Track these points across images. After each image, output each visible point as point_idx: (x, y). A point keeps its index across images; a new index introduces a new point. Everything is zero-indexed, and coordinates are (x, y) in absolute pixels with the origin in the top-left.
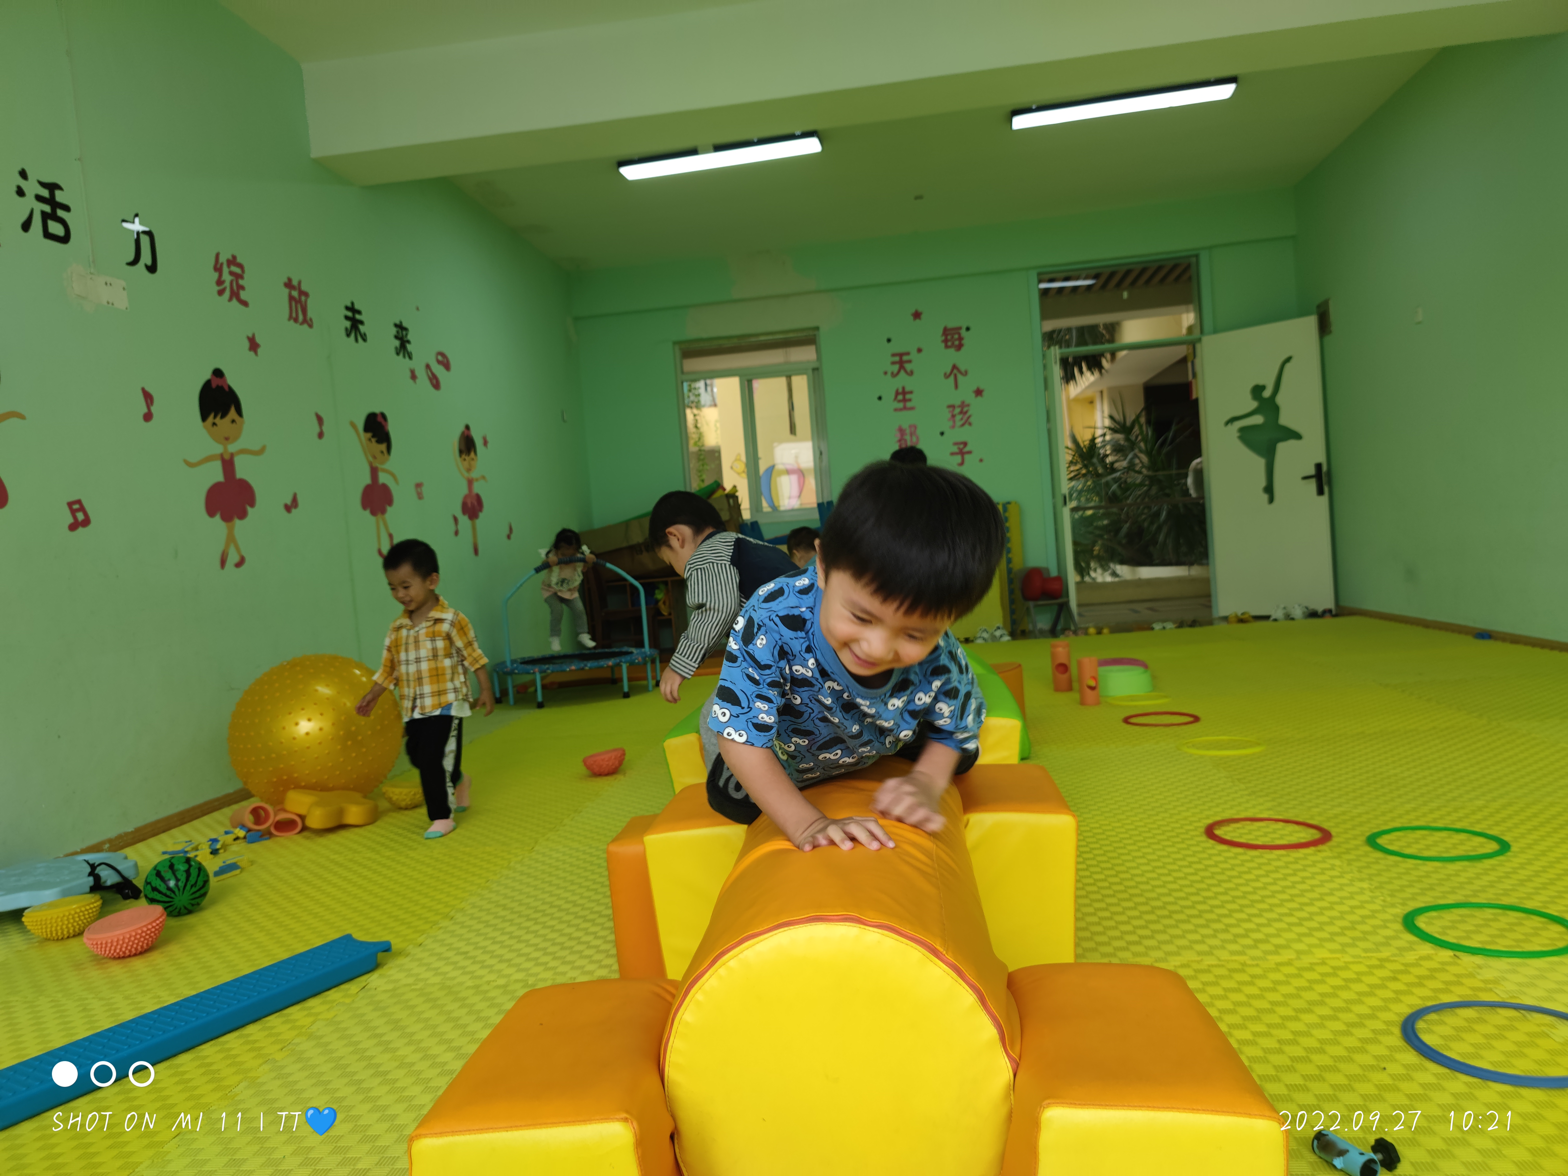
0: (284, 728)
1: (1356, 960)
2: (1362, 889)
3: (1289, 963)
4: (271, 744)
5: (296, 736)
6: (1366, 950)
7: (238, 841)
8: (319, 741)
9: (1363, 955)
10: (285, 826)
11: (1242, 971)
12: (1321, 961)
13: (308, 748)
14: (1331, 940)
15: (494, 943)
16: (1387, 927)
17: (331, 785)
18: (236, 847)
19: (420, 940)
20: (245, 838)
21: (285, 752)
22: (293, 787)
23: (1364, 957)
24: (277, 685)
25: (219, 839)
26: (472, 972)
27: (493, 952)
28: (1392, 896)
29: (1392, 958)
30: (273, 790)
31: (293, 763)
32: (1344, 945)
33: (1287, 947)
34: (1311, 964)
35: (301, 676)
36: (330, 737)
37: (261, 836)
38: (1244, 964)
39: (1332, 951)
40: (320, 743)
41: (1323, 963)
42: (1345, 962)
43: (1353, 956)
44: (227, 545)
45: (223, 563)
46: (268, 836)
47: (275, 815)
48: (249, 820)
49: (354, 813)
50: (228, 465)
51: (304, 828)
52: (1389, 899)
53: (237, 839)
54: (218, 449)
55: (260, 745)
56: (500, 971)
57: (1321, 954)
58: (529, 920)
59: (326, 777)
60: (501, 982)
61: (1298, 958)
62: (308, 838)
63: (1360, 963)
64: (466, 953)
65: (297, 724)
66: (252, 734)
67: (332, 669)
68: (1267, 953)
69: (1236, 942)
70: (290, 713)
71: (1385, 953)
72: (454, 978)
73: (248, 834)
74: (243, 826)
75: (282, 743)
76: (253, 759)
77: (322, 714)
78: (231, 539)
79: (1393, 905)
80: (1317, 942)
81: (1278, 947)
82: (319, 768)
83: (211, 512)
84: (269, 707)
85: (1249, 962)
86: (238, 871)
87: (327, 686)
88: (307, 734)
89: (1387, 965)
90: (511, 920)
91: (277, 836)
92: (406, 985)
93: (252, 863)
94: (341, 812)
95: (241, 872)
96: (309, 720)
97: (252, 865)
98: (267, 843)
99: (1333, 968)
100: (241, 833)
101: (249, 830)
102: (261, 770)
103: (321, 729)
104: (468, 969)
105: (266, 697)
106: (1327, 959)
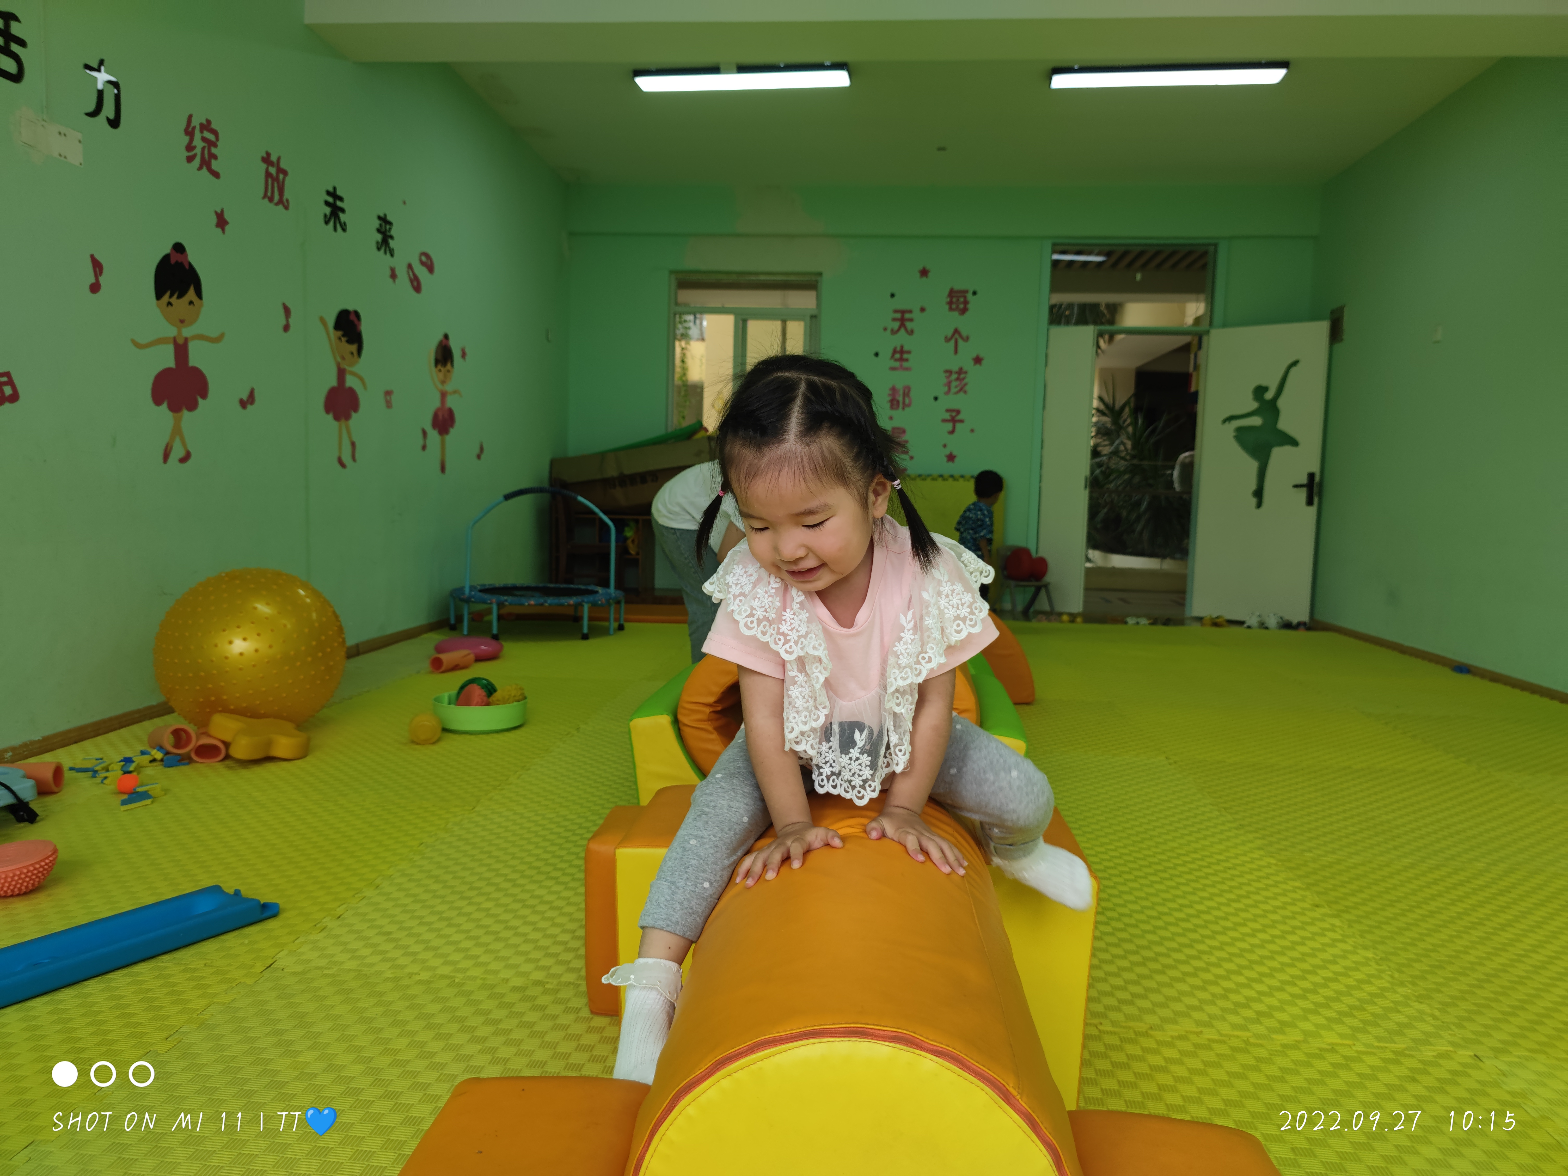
0: (216, 646)
1: (1369, 1050)
2: (1367, 958)
3: (1296, 1046)
4: (200, 661)
5: (228, 655)
6: (1379, 1039)
7: (154, 764)
8: (253, 663)
9: (1377, 1044)
10: (207, 752)
11: (1245, 1051)
12: (1330, 1047)
13: (241, 669)
14: (1340, 1022)
15: (421, 924)
16: (1399, 1012)
17: (263, 712)
18: (152, 771)
19: (340, 911)
20: (162, 760)
21: (215, 672)
22: (220, 709)
23: (1378, 1047)
24: (212, 598)
25: (134, 759)
26: (393, 960)
27: (419, 935)
28: (1400, 971)
29: (1408, 1052)
30: (198, 710)
31: (222, 684)
32: (1354, 1029)
33: (1292, 1025)
34: (1321, 1049)
35: (239, 591)
36: (266, 660)
37: (180, 761)
38: (1247, 1042)
39: (1342, 1036)
40: (254, 666)
41: (1333, 1050)
42: (1357, 1051)
43: (1365, 1045)
44: (172, 438)
45: (166, 457)
46: (187, 761)
47: (198, 740)
48: (168, 742)
49: (283, 745)
50: (181, 350)
51: (227, 757)
52: (1396, 975)
53: (154, 760)
54: (172, 332)
55: (188, 661)
56: (424, 961)
57: (1330, 1038)
58: (463, 898)
59: (258, 702)
60: (425, 976)
61: (1305, 1041)
62: (230, 768)
63: (1374, 1054)
64: (389, 933)
65: (231, 642)
66: (181, 648)
67: (275, 587)
68: (1271, 1030)
69: (1238, 1014)
70: (224, 630)
71: (1400, 1045)
72: (373, 965)
73: (166, 757)
74: (161, 748)
75: (212, 661)
76: (180, 675)
77: (259, 635)
78: (177, 431)
79: (1402, 984)
80: (1324, 1022)
81: (1283, 1023)
82: (251, 692)
83: (157, 400)
84: (202, 621)
85: (1252, 1040)
86: (149, 801)
87: (268, 604)
88: (241, 654)
89: (1403, 1060)
90: (443, 897)
91: (197, 762)
92: (317, 968)
93: (166, 791)
94: (269, 744)
95: (152, 802)
96: (245, 639)
97: (165, 794)
98: (186, 769)
99: (1345, 1058)
100: (159, 755)
101: (167, 753)
102: (187, 688)
103: (256, 651)
104: (389, 955)
105: (200, 609)
106: (1337, 1044)
